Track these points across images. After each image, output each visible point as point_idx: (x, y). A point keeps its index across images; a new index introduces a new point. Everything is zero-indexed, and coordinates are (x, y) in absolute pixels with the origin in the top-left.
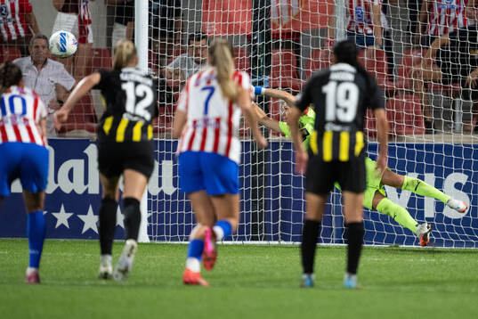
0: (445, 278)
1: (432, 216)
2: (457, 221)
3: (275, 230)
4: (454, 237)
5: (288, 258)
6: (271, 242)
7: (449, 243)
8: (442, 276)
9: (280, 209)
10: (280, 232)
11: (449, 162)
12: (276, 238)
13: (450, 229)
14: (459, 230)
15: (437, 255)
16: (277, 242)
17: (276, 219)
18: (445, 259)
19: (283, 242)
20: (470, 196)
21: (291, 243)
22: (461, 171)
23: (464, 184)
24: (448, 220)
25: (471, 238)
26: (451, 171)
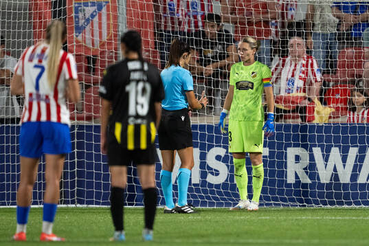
0: (209, 232)
1: (198, 182)
2: (217, 186)
3: (73, 196)
4: (216, 199)
5: (84, 218)
6: (69, 206)
7: (212, 204)
8: (206, 230)
9: (76, 178)
10: (76, 197)
11: (210, 139)
12: (73, 202)
13: (212, 192)
14: (220, 193)
15: (202, 214)
16: (74, 206)
17: (73, 187)
18: (209, 217)
19: (78, 205)
20: (228, 166)
21: (85, 206)
22: (220, 146)
23: (223, 156)
24: (211, 185)
25: (230, 199)
26: (213, 146)
